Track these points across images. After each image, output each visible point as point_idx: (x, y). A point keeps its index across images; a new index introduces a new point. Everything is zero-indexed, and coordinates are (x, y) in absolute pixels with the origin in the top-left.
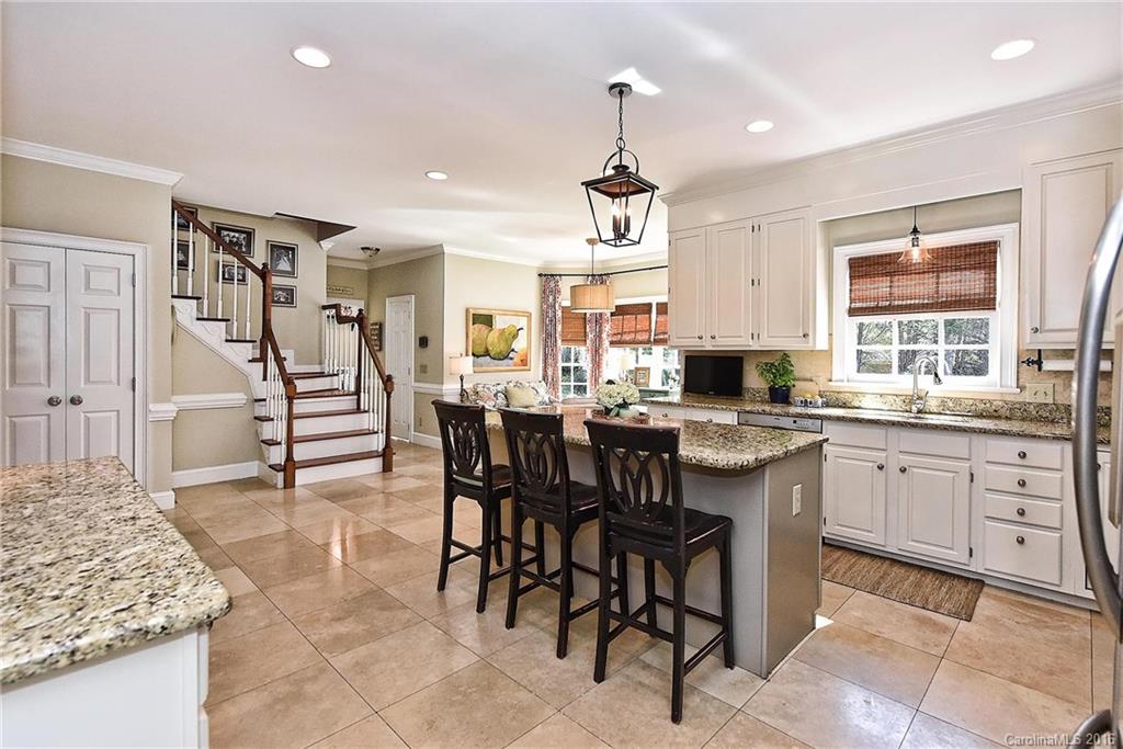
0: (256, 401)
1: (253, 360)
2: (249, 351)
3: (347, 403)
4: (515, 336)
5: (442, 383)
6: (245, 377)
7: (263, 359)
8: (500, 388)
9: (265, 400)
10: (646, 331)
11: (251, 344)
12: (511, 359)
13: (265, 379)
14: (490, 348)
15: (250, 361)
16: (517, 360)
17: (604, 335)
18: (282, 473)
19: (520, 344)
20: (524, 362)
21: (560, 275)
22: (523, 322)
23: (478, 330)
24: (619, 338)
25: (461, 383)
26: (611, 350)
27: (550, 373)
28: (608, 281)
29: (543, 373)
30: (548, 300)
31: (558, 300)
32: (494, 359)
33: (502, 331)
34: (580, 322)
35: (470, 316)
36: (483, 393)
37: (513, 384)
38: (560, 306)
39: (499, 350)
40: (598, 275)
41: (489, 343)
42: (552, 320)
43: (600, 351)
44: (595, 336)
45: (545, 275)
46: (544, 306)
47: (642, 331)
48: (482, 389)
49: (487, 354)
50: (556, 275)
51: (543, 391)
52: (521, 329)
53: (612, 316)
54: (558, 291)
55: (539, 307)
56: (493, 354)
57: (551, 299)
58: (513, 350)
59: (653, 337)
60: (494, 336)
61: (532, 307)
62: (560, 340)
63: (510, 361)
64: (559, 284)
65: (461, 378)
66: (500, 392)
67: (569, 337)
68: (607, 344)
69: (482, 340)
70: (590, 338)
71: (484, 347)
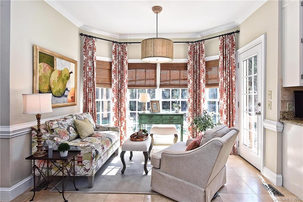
4: (68, 78)
5: (9, 126)
8: (69, 122)
10: (153, 79)
12: (66, 96)
14: (52, 87)
16: (69, 98)
17: (125, 81)
19: (71, 85)
20: (73, 99)
21: (95, 37)
22: (72, 67)
23: (42, 67)
24: (133, 83)
25: (39, 122)
26: (128, 90)
27: (90, 106)
28: (127, 47)
29: (84, 107)
30: (88, 54)
31: (95, 55)
32: (55, 96)
33: (60, 73)
34: (107, 72)
35: (36, 54)
36: (58, 129)
37: (75, 117)
38: (95, 59)
39: (58, 89)
40: (119, 43)
41: (52, 82)
42: (91, 69)
43: (122, 91)
44: (118, 81)
45: (85, 35)
46: (85, 58)
47: (150, 79)
48: (57, 126)
49: (50, 91)
50: (93, 37)
51: (92, 120)
52: (71, 73)
53: (128, 69)
54: (95, 49)
55: (81, 58)
56: (54, 91)
57: (90, 53)
58: (67, 89)
59: (158, 83)
60: (54, 76)
61: (77, 58)
62: (96, 83)
63: (63, 98)
64: (95, 43)
65: (38, 117)
66: (70, 126)
67: (100, 82)
68: (126, 86)
69: (46, 78)
70: (115, 82)
71: (48, 84)
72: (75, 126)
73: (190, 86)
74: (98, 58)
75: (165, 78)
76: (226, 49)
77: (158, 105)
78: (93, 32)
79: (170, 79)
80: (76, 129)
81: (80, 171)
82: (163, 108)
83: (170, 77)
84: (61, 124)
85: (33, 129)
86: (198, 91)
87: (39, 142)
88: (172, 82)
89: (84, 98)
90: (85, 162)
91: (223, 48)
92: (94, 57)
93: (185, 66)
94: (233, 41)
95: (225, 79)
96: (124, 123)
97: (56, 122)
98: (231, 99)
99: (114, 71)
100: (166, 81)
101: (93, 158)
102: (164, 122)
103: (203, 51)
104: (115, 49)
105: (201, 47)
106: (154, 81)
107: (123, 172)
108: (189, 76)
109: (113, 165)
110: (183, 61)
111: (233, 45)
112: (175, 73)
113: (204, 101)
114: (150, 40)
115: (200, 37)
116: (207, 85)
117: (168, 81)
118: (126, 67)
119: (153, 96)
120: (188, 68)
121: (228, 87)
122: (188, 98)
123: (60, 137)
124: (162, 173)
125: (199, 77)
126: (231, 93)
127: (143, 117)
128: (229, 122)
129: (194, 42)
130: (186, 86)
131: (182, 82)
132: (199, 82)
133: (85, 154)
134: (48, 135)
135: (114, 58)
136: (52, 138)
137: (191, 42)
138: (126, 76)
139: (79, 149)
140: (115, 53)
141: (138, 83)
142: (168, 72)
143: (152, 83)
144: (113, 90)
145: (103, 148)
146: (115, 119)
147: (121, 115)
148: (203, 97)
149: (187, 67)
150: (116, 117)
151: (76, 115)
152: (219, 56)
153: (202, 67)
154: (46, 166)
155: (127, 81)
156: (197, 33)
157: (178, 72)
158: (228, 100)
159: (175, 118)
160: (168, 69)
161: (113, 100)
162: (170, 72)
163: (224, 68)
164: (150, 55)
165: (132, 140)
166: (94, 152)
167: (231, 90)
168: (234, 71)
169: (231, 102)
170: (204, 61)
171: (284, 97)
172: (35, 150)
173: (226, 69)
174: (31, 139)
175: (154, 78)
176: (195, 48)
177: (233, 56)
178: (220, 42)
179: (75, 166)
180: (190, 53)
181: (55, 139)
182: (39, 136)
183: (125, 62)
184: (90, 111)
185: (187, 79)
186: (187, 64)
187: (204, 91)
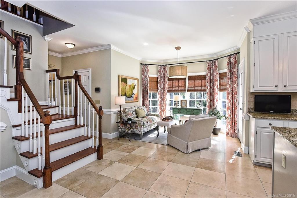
0: (14, 126)
1: (11, 100)
2: (8, 93)
3: (70, 122)
4: (134, 88)
5: (110, 109)
6: (4, 111)
7: (17, 98)
9: (20, 125)
11: (9, 89)
12: (133, 97)
13: (20, 111)
14: (127, 93)
15: (8, 100)
16: (134, 98)
18: (41, 179)
19: (135, 91)
20: (137, 98)
21: (148, 64)
22: (136, 82)
23: (122, 84)
24: (171, 89)
25: (121, 108)
26: (168, 94)
27: (145, 103)
28: (167, 68)
29: (142, 103)
30: (144, 74)
31: (148, 74)
32: (128, 97)
33: (130, 86)
34: (155, 83)
35: (120, 79)
36: (128, 112)
37: (136, 108)
38: (148, 76)
39: (129, 94)
40: (162, 65)
41: (126, 91)
42: (146, 82)
43: (164, 94)
44: (162, 88)
45: (143, 64)
46: (143, 76)
47: (181, 87)
48: (128, 111)
49: (125, 95)
50: (147, 64)
51: (146, 110)
52: (136, 85)
53: (168, 81)
54: (148, 71)
55: (141, 76)
56: (127, 95)
57: (145, 74)
58: (133, 94)
59: (187, 89)
60: (128, 87)
61: (138, 77)
62: (148, 90)
63: (132, 98)
64: (149, 68)
65: (120, 106)
66: (134, 112)
67: (151, 89)
68: (166, 91)
69: (124, 89)
70: (160, 89)
71: (124, 92)
72: (136, 112)
73: (208, 90)
74: (150, 76)
75: (191, 86)
76: (231, 65)
77: (186, 103)
78: (147, 61)
79: (195, 86)
80: (136, 113)
81: (136, 131)
82: (190, 105)
83: (195, 84)
84: (130, 110)
85: (119, 111)
86: (213, 94)
87: (121, 116)
88: (196, 88)
89: (142, 98)
90: (138, 127)
91: (229, 64)
92: (148, 75)
93: (204, 77)
94: (236, 59)
95: (230, 86)
96: (165, 113)
97: (127, 109)
98: (233, 99)
99: (159, 83)
100: (192, 87)
101: (142, 126)
102: (187, 114)
103: (217, 67)
104: (160, 69)
105: (215, 64)
106: (184, 87)
107: (157, 136)
108: (207, 84)
109: (154, 133)
110: (204, 74)
111: (235, 62)
112: (198, 82)
113: (217, 100)
114: (172, 67)
115: (216, 56)
116: (221, 90)
117: (193, 87)
118: (167, 80)
119: (184, 97)
120: (207, 79)
121: (232, 91)
122: (206, 98)
123: (129, 116)
124: (171, 135)
125: (214, 85)
126: (233, 96)
127: (175, 110)
128: (232, 115)
129: (211, 61)
130: (205, 90)
131: (203, 88)
132: (214, 88)
133: (138, 124)
134: (124, 114)
135: (159, 75)
136: (126, 116)
137: (209, 61)
138: (166, 85)
139: (136, 121)
140: (160, 71)
141: (174, 89)
142: (193, 81)
143: (183, 88)
144: (159, 94)
145: (147, 123)
146: (160, 111)
147: (163, 108)
148: (216, 98)
149: (206, 77)
150: (160, 109)
151: (137, 107)
152: (227, 69)
153: (216, 78)
154: (123, 128)
155: (167, 88)
156: (214, 54)
157: (200, 81)
158: (232, 100)
159: (195, 111)
160: (193, 80)
161: (159, 99)
162: (195, 82)
163: (229, 79)
164: (172, 75)
165: (162, 121)
166: (142, 123)
167: (233, 93)
168: (236, 81)
169: (233, 102)
170: (217, 73)
171: (251, 98)
172: (119, 120)
173: (230, 79)
174: (118, 116)
175: (184, 85)
176: (212, 64)
177: (235, 70)
178: (227, 60)
179: (135, 129)
180: (208, 68)
181: (127, 116)
182: (121, 114)
183: (166, 77)
184: (145, 105)
185: (206, 86)
186: (206, 75)
187: (217, 94)
